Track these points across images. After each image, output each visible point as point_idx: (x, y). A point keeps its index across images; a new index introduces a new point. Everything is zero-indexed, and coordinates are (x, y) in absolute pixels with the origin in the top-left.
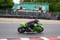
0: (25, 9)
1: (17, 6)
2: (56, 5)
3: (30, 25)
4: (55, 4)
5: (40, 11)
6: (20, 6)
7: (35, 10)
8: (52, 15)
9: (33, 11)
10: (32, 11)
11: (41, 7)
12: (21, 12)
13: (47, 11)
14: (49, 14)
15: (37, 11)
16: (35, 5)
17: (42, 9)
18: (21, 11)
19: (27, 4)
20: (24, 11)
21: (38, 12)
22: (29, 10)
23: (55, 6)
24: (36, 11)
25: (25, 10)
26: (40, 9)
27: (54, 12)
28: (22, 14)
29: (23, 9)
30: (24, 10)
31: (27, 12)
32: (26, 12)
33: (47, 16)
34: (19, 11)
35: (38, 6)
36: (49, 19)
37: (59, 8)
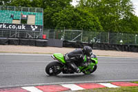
2: (61, 14)
4: (58, 12)
5: (23, 27)
7: (13, 24)
8: (51, 37)
9: (7, 25)
10: (4, 26)
11: (26, 16)
13: (39, 27)
14: (45, 34)
15: (17, 25)
17: (29, 22)
21: (19, 28)
23: (58, 16)
24: (14, 27)
26: (24, 21)
27: (56, 30)
33: (38, 39)
35: (19, 14)
36: (44, 45)
37: (65, 19)
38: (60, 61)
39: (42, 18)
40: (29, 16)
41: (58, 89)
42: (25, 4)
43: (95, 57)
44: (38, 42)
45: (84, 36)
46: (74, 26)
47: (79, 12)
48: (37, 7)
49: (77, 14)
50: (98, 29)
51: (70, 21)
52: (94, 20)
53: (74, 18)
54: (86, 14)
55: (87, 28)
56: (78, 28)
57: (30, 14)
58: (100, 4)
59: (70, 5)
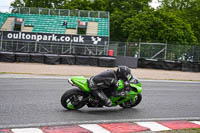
0: (30, 30)
1: (4, 22)
2: (135, 19)
3: (105, 84)
4: (130, 17)
5: (81, 40)
6: (13, 19)
7: (66, 36)
9: (59, 36)
10: (54, 38)
11: (84, 24)
12: (15, 41)
13: (103, 39)
14: (111, 50)
15: (72, 37)
16: (63, 19)
17: (89, 32)
18: (16, 37)
19: (36, 13)
20: (28, 37)
21: (75, 40)
22: (43, 34)
23: (130, 23)
24: (68, 39)
25: (31, 34)
26: (82, 31)
27: (127, 43)
28: (20, 46)
29: (24, 29)
30: (26, 33)
31: (38, 39)
32: (33, 42)
33: (102, 56)
34: (10, 36)
35: (75, 21)
37: (141, 27)
38: (82, 88)
39: (107, 26)
40: (90, 24)
41: (132, 128)
42: (84, 6)
43: (137, 82)
44: (102, 60)
45: (169, 51)
46: (154, 38)
47: (162, 16)
48: (100, 10)
49: (159, 20)
50: (190, 41)
51: (148, 30)
52: (184, 29)
53: (155, 26)
54: (172, 20)
55: (173, 40)
56: (161, 40)
57: (91, 21)
58: (193, 4)
59: (148, 6)
